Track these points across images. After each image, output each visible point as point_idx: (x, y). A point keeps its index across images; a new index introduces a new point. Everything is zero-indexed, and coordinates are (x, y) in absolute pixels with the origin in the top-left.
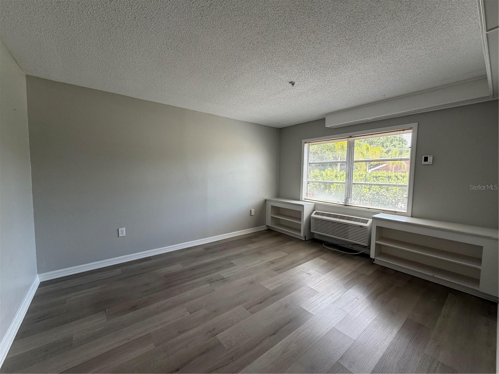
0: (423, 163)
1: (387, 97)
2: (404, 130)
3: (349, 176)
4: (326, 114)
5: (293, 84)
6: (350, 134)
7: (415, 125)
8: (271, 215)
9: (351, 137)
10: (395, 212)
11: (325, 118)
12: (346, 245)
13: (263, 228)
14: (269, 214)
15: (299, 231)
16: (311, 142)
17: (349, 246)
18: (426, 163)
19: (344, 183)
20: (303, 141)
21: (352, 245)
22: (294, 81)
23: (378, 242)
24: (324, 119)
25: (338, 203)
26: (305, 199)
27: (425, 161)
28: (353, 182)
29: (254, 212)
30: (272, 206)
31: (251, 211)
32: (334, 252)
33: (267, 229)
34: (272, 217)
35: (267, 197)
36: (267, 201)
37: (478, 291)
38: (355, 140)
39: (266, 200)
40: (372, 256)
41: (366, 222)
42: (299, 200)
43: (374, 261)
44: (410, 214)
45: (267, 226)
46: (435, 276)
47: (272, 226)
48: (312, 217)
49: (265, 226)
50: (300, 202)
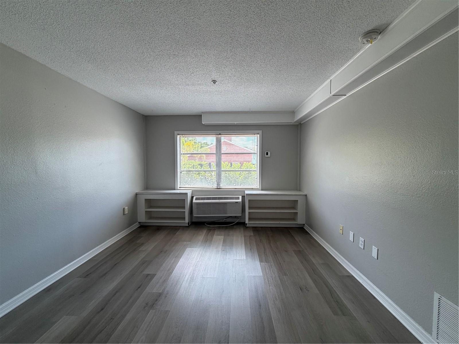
0: (266, 156)
1: (251, 110)
2: (254, 134)
3: (219, 164)
4: (202, 112)
5: (215, 83)
6: (220, 132)
7: (260, 132)
8: (145, 209)
9: (220, 134)
10: (252, 189)
11: (202, 115)
12: (221, 220)
13: (136, 226)
14: (142, 209)
15: (184, 218)
16: (184, 135)
17: (224, 220)
18: (267, 156)
19: (215, 171)
20: (176, 133)
21: (226, 218)
22: (217, 81)
23: (250, 211)
24: (200, 116)
25: (212, 187)
26: (180, 188)
27: (267, 155)
28: (222, 170)
29: (127, 210)
30: (146, 200)
31: (124, 209)
32: (219, 228)
33: (139, 226)
34: (146, 211)
35: (137, 191)
36: (138, 195)
37: (297, 224)
38: (222, 137)
39: (136, 194)
40: (247, 221)
41: (238, 198)
42: (175, 190)
43: (246, 225)
44: (261, 189)
45: (139, 222)
46: (280, 223)
47: (146, 221)
48: (194, 202)
49: (137, 223)
50: (176, 190)
